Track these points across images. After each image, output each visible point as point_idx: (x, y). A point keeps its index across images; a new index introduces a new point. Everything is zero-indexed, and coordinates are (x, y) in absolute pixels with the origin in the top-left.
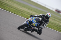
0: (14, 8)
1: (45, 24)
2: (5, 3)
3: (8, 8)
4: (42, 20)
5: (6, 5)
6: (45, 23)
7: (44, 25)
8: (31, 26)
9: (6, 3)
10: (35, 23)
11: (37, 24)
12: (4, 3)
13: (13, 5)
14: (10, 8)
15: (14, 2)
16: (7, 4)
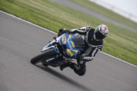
0: (60, 23)
1: (95, 51)
2: (39, 10)
3: (46, 21)
4: (87, 42)
5: (42, 15)
6: (94, 48)
7: (93, 54)
8: (62, 56)
9: (41, 11)
10: (73, 48)
11: (77, 52)
12: (37, 9)
13: (57, 15)
14: (51, 22)
15: (60, 9)
16: (45, 13)
